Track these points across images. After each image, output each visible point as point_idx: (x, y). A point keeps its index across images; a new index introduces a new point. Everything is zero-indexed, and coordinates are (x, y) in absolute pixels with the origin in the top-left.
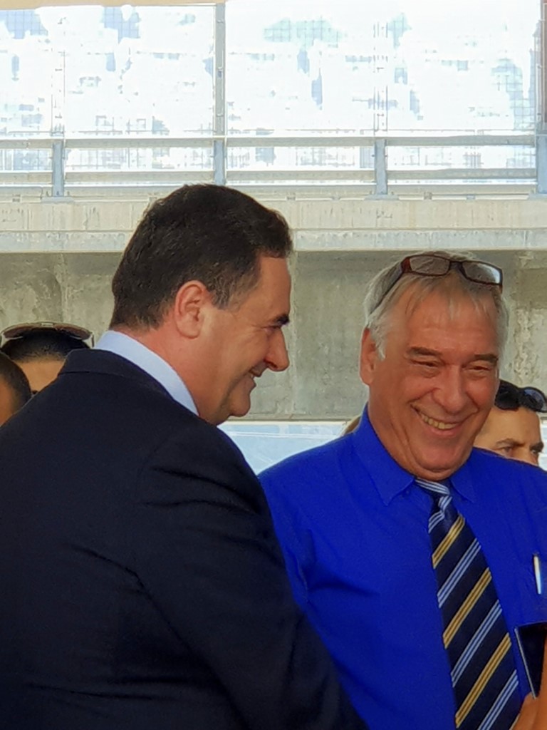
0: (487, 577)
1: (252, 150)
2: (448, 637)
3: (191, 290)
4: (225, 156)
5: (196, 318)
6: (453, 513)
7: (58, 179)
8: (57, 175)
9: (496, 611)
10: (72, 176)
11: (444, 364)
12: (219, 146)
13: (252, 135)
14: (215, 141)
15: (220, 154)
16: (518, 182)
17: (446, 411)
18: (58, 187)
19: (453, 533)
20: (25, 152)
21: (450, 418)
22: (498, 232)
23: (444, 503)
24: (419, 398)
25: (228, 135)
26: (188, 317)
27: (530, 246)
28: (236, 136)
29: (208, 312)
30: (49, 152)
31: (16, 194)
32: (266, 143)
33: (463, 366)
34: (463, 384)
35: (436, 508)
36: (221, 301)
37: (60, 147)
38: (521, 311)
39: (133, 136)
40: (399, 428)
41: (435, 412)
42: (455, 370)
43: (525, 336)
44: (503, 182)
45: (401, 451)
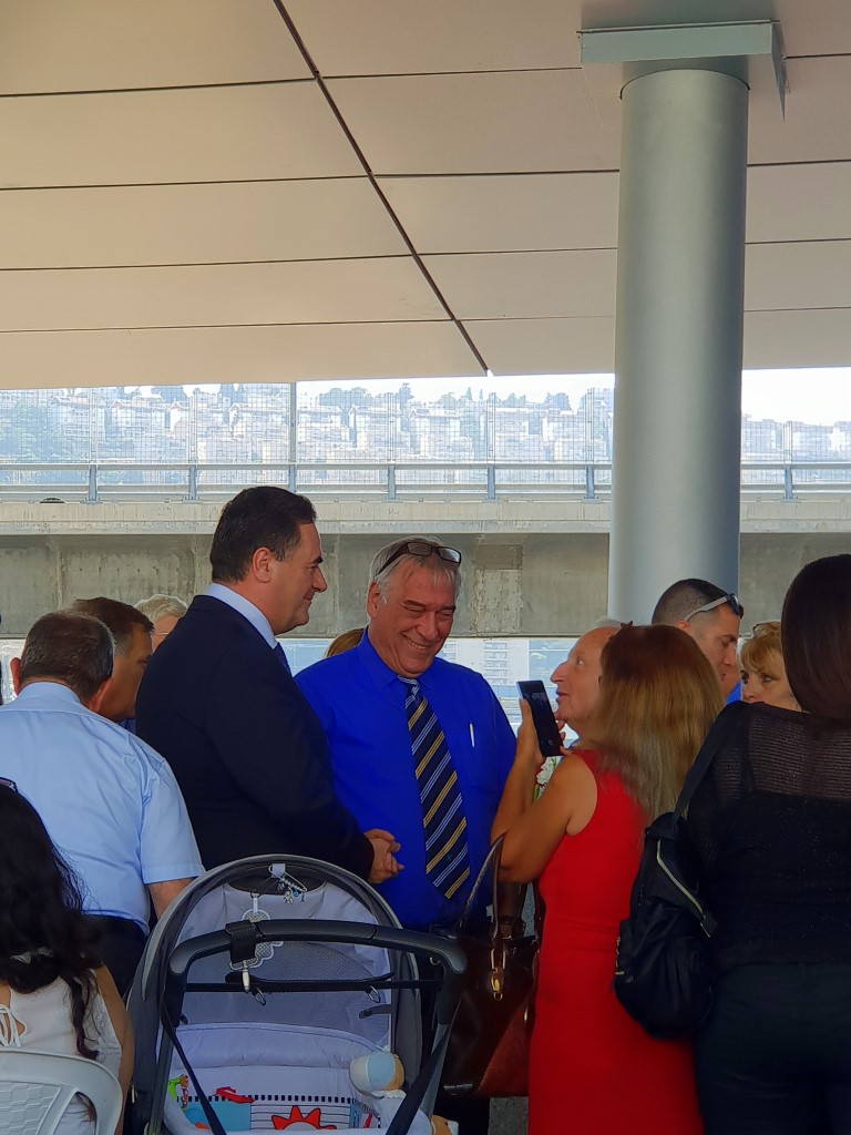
0: (441, 736)
1: (313, 472)
2: (418, 772)
3: (260, 554)
4: (295, 476)
5: (267, 570)
6: (420, 696)
7: (193, 489)
8: (192, 486)
9: (448, 757)
10: (201, 488)
11: (425, 610)
12: (292, 469)
13: (313, 462)
14: (290, 466)
15: (292, 474)
16: (477, 492)
17: (424, 639)
18: (192, 495)
19: (421, 709)
20: (173, 472)
21: (427, 644)
22: (464, 523)
23: (415, 690)
24: (408, 630)
25: (298, 463)
26: (262, 570)
27: (484, 531)
28: (303, 463)
29: (274, 565)
30: (187, 472)
31: (167, 499)
32: (322, 467)
33: (437, 612)
34: (436, 623)
35: (410, 694)
36: (280, 557)
37: (194, 469)
38: (478, 571)
39: (239, 463)
40: (392, 646)
41: (417, 639)
42: (432, 614)
43: (480, 586)
44: (467, 492)
45: (392, 660)
